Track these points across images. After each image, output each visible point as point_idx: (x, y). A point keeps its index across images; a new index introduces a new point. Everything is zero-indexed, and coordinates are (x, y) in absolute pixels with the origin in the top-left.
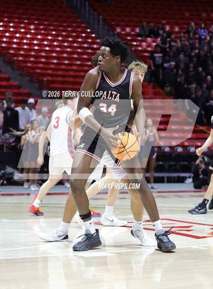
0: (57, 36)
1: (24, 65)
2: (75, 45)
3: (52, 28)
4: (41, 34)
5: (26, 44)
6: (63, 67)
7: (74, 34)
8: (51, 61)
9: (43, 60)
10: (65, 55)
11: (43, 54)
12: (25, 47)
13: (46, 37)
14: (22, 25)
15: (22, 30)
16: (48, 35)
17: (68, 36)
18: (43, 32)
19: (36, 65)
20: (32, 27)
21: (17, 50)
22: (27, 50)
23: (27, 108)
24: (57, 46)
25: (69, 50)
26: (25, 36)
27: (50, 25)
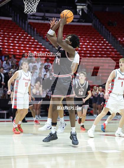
0: (89, 43)
2: (98, 47)
3: (87, 39)
7: (98, 42)
8: (87, 55)
10: (93, 52)
11: (83, 52)
16: (85, 43)
17: (95, 43)
18: (82, 41)
24: (89, 48)
25: (95, 49)
27: (86, 38)
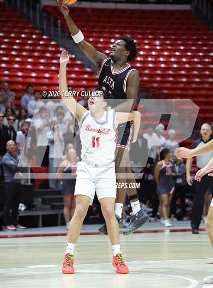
0: (186, 51)
1: (150, 85)
2: (207, 60)
3: (179, 42)
4: (167, 50)
5: (151, 62)
6: (194, 86)
7: (205, 48)
8: (180, 80)
9: (171, 79)
10: (195, 72)
11: (171, 72)
12: (150, 65)
13: (174, 54)
14: (147, 42)
15: (147, 47)
16: (175, 51)
17: (198, 51)
18: (169, 47)
19: (163, 85)
20: (157, 43)
21: (140, 69)
22: (152, 69)
23: (154, 134)
24: (186, 63)
25: (199, 66)
26: (150, 53)
27: (177, 40)
